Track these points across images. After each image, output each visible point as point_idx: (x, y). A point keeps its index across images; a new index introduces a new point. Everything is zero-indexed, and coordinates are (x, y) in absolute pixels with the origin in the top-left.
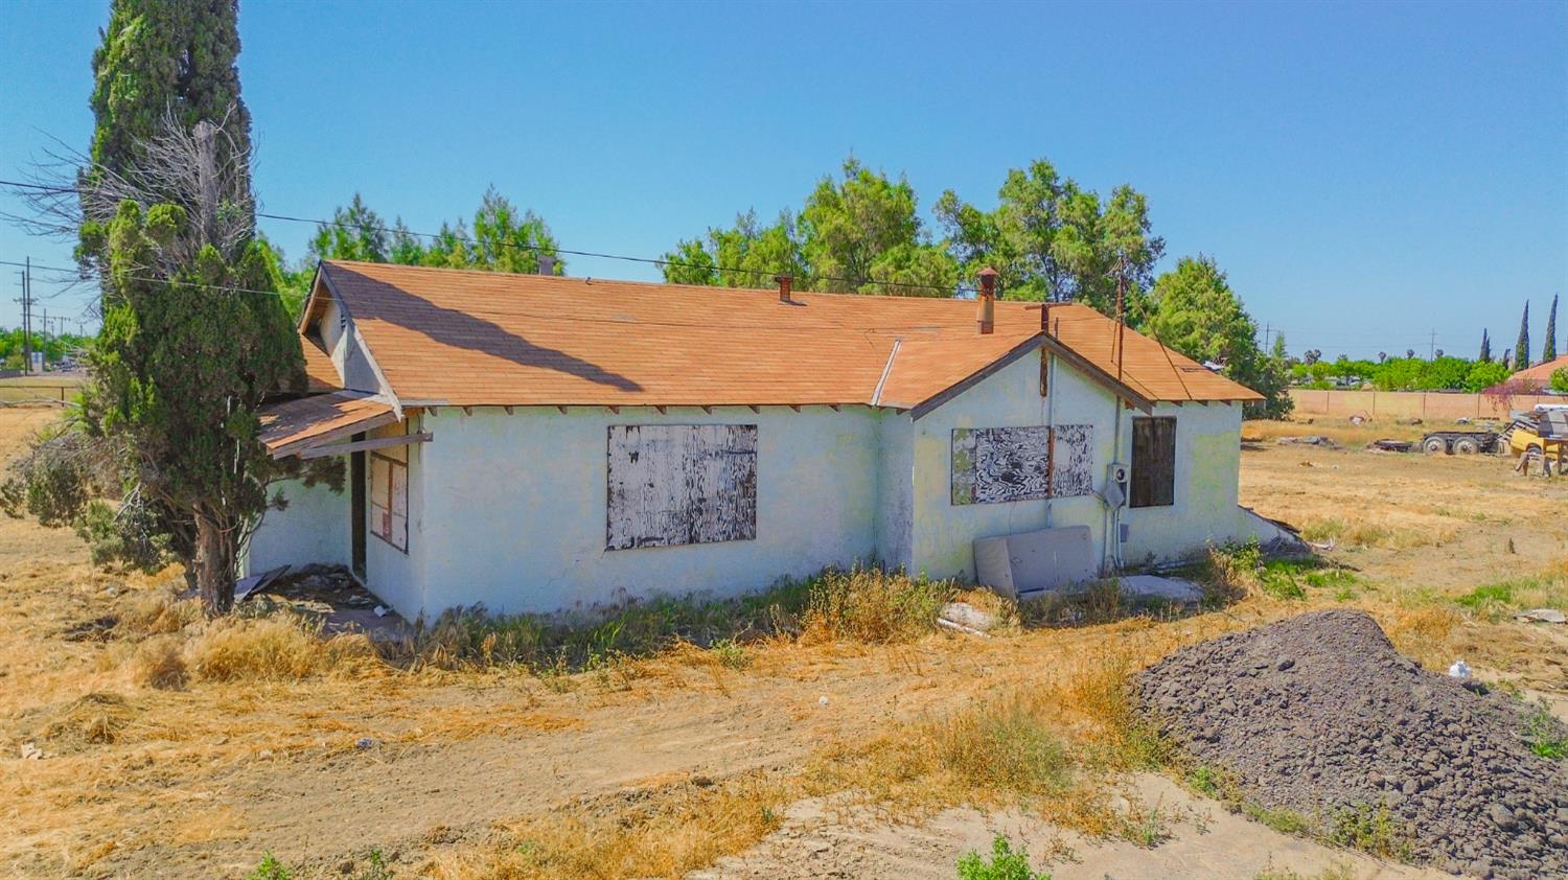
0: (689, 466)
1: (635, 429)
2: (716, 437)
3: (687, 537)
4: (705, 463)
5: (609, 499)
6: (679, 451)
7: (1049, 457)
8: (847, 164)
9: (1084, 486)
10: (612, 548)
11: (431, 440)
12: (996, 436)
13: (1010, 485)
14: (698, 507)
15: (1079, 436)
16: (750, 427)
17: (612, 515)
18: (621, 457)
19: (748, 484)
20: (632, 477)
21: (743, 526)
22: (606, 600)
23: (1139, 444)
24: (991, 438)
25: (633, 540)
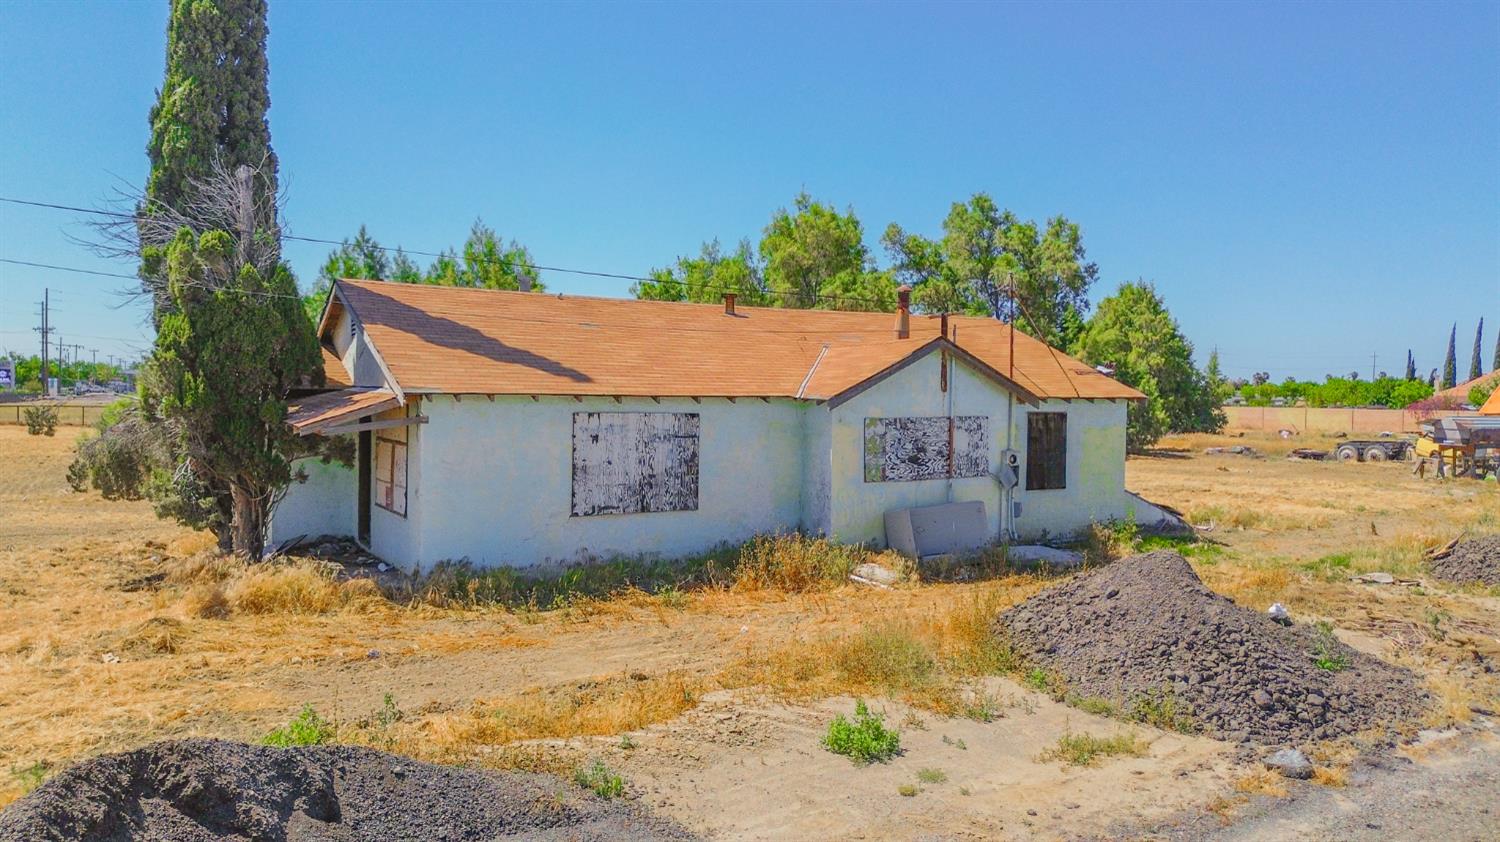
0: (641, 447)
1: (596, 416)
2: (663, 422)
3: (639, 506)
4: (655, 444)
5: (574, 474)
6: (633, 435)
7: (950, 443)
8: (800, 199)
9: (980, 469)
10: (577, 514)
11: (427, 422)
12: (903, 425)
13: (915, 466)
14: (649, 481)
15: (976, 426)
16: (693, 416)
17: (576, 487)
18: (584, 438)
19: (691, 462)
20: (593, 455)
21: (688, 499)
22: (572, 559)
23: (1033, 435)
24: (899, 426)
25: (593, 508)
